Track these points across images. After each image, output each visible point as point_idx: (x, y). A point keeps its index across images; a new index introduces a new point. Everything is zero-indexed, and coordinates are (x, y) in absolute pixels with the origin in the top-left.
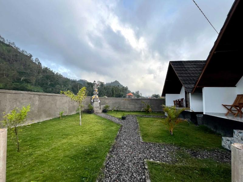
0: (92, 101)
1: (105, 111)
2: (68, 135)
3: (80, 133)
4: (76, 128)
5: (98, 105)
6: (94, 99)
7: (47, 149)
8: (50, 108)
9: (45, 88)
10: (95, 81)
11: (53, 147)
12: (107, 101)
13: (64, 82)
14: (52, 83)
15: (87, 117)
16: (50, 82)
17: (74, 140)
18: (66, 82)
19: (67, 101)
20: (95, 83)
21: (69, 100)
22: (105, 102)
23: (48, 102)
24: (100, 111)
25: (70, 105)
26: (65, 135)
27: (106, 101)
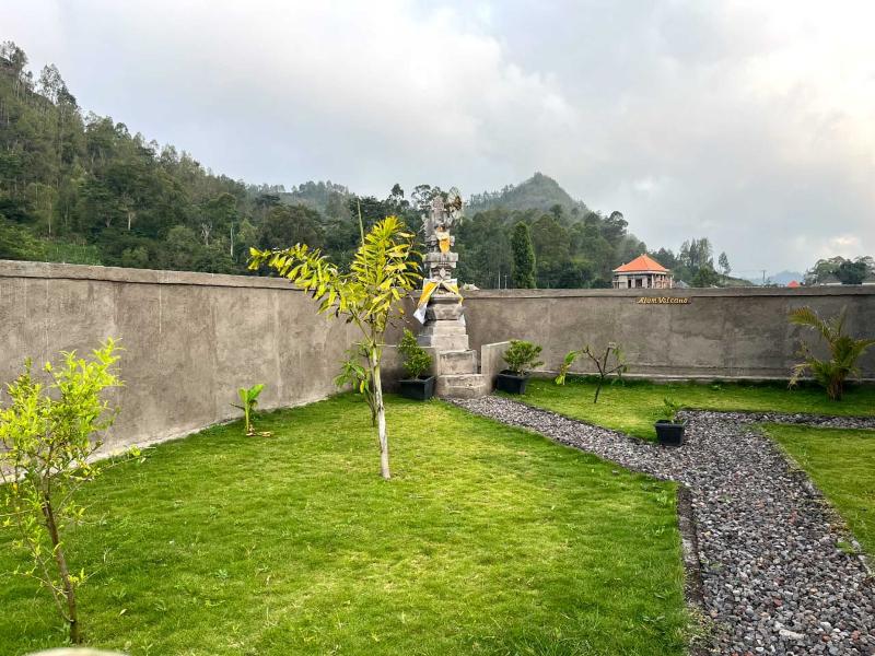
0: (419, 316)
1: (507, 383)
2: (331, 543)
3: (406, 533)
4: (366, 495)
5: (462, 345)
6: (431, 302)
7: (237, 639)
8: (181, 366)
9: (110, 249)
10: (397, 190)
11: (271, 623)
12: (517, 317)
13: (213, 206)
14: (147, 213)
15: (405, 421)
16: (136, 207)
17: (384, 583)
18: (224, 202)
19: (270, 318)
20: (399, 198)
21: (280, 313)
22: (503, 324)
23: (169, 326)
24: (481, 383)
25: (293, 342)
26: (314, 541)
27: (507, 313)
